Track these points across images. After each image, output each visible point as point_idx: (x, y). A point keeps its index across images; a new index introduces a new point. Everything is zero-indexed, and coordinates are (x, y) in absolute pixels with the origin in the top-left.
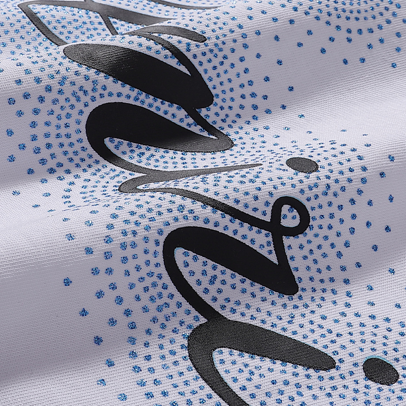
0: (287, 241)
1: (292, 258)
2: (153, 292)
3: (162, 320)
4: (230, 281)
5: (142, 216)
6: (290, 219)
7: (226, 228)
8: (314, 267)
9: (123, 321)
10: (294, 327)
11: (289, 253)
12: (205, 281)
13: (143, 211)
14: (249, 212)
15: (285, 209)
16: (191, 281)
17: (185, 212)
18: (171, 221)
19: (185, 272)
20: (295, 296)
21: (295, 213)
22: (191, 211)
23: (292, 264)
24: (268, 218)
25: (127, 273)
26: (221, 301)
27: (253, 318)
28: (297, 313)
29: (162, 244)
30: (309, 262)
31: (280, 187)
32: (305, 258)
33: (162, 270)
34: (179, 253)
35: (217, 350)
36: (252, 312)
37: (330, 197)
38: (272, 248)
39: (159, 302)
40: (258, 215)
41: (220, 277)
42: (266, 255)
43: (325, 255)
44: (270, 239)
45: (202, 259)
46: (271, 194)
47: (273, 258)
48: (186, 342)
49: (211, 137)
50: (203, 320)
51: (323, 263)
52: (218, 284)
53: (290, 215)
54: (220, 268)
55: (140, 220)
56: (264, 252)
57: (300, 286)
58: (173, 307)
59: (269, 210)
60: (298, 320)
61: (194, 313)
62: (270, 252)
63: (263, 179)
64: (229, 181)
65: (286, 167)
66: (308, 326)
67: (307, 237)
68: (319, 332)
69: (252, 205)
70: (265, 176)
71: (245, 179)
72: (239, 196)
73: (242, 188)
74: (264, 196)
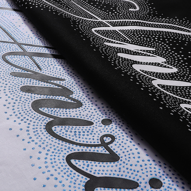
0: (110, 146)
1: (114, 149)
2: (68, 174)
3: (73, 181)
4: (94, 165)
5: (56, 153)
7: (86, 150)
8: (123, 149)
9: (60, 185)
10: (122, 173)
11: (112, 149)
12: (85, 166)
14: (92, 143)
15: (105, 138)
16: (80, 168)
17: (71, 149)
18: (66, 153)
19: (77, 166)
20: (120, 160)
21: (109, 137)
22: (72, 148)
23: (115, 151)
24: (100, 143)
25: (56, 170)
26: (93, 171)
27: (106, 174)
28: (121, 166)
29: (65, 160)
30: (121, 147)
31: (100, 133)
32: (119, 147)
33: (68, 166)
34: (73, 161)
35: (95, 189)
36: (105, 172)
37: (118, 129)
38: (105, 150)
39: (71, 176)
40: (96, 143)
41: (90, 164)
42: (104, 153)
43: (125, 144)
44: (104, 148)
45: (81, 161)
46: (98, 137)
47: (107, 152)
49: (75, 102)
50: (88, 179)
51: (126, 146)
52: (90, 167)
53: (107, 139)
54: (89, 162)
55: (56, 154)
56: (103, 152)
57: (120, 156)
58: (76, 177)
59: (99, 141)
60: (122, 169)
61: (85, 177)
62: (105, 151)
63: (95, 132)
64: (84, 135)
65: (102, 125)
66: (126, 171)
67: (116, 141)
68: (131, 172)
69: (93, 141)
70: (95, 131)
71: (89, 134)
72: (88, 140)
73: (88, 137)
74: (96, 138)
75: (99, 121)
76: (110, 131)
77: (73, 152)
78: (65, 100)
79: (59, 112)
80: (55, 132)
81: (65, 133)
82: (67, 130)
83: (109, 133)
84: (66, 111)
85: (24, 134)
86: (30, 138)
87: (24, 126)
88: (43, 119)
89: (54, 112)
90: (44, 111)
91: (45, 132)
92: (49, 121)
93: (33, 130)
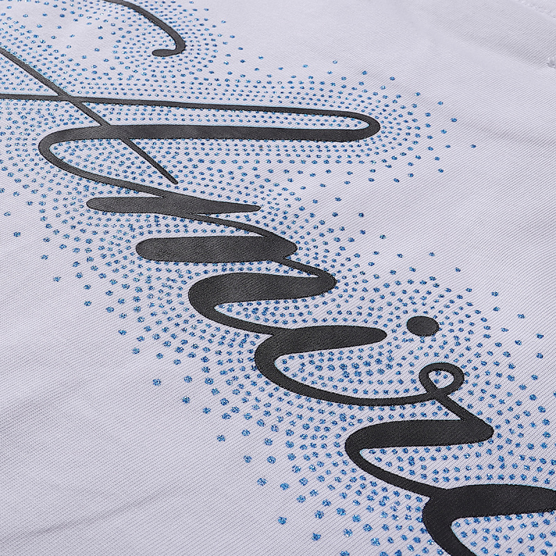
0: (454, 397)
1: (470, 406)
2: (366, 492)
3: (390, 513)
4: (427, 456)
5: (314, 437)
6: (443, 380)
7: (390, 417)
8: (495, 402)
9: (357, 528)
10: (509, 471)
11: (464, 405)
12: (405, 465)
13: (311, 432)
14: (402, 395)
15: (432, 376)
16: (393, 470)
17: (349, 420)
18: (341, 432)
19: (382, 466)
20: (494, 437)
21: (443, 373)
22: (353, 417)
23: (473, 411)
24: (422, 391)
25: (331, 487)
26: (431, 476)
27: (467, 478)
28: (504, 453)
29: (344, 453)
30: (488, 400)
31: (416, 362)
32: (482, 399)
33: (360, 472)
34: (365, 454)
35: (453, 523)
36: (463, 473)
37: (464, 344)
38: (444, 409)
39: (378, 498)
40: (412, 393)
41: (416, 457)
42: (445, 418)
43: (498, 387)
44: (438, 404)
45: (389, 450)
46: (412, 372)
47: (453, 417)
48: (423, 525)
50: (426, 499)
51: (501, 394)
52: (418, 463)
53: (440, 378)
54: (411, 449)
55: (314, 442)
56: (441, 416)
57: (493, 425)
58: (393, 498)
59: (418, 384)
60: (509, 461)
61: (414, 495)
62: (446, 414)
63: (398, 360)
64: (370, 373)
65: (410, 335)
66: (521, 464)
67: (470, 383)
68: (534, 465)
69: (401, 388)
70: (397, 355)
71: (383, 367)
72: (386, 386)
73: (384, 378)
74: (406, 377)
75: (399, 326)
76: (442, 353)
77: (358, 427)
78: (281, 273)
79: (278, 313)
80: (288, 374)
81: (317, 373)
82: (318, 363)
83: (441, 359)
84: (297, 308)
85: (202, 394)
86: (225, 402)
87: (192, 366)
88: (239, 340)
89: (264, 313)
90: (232, 315)
91: (260, 379)
92: (259, 342)
93: (225, 378)
